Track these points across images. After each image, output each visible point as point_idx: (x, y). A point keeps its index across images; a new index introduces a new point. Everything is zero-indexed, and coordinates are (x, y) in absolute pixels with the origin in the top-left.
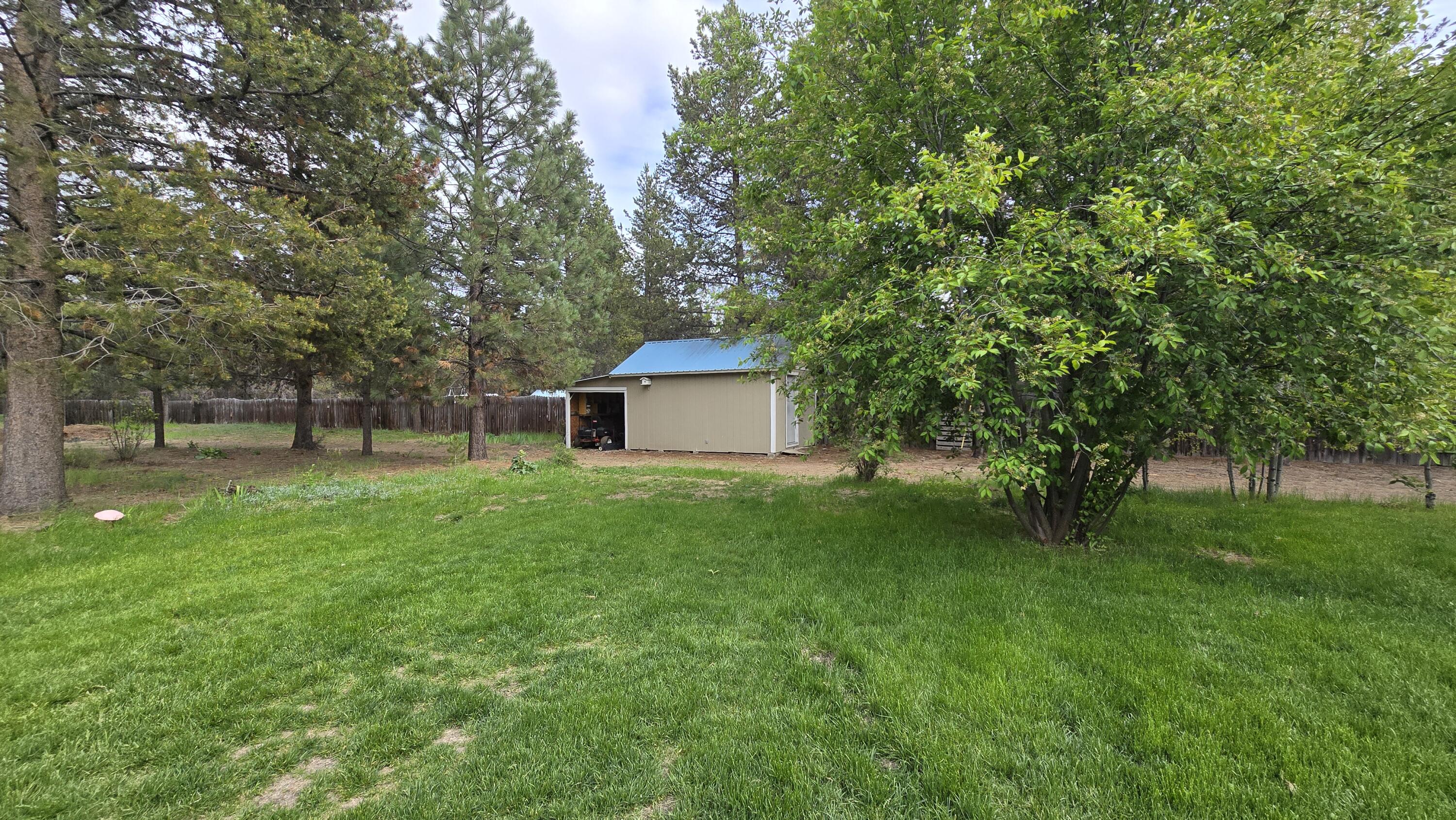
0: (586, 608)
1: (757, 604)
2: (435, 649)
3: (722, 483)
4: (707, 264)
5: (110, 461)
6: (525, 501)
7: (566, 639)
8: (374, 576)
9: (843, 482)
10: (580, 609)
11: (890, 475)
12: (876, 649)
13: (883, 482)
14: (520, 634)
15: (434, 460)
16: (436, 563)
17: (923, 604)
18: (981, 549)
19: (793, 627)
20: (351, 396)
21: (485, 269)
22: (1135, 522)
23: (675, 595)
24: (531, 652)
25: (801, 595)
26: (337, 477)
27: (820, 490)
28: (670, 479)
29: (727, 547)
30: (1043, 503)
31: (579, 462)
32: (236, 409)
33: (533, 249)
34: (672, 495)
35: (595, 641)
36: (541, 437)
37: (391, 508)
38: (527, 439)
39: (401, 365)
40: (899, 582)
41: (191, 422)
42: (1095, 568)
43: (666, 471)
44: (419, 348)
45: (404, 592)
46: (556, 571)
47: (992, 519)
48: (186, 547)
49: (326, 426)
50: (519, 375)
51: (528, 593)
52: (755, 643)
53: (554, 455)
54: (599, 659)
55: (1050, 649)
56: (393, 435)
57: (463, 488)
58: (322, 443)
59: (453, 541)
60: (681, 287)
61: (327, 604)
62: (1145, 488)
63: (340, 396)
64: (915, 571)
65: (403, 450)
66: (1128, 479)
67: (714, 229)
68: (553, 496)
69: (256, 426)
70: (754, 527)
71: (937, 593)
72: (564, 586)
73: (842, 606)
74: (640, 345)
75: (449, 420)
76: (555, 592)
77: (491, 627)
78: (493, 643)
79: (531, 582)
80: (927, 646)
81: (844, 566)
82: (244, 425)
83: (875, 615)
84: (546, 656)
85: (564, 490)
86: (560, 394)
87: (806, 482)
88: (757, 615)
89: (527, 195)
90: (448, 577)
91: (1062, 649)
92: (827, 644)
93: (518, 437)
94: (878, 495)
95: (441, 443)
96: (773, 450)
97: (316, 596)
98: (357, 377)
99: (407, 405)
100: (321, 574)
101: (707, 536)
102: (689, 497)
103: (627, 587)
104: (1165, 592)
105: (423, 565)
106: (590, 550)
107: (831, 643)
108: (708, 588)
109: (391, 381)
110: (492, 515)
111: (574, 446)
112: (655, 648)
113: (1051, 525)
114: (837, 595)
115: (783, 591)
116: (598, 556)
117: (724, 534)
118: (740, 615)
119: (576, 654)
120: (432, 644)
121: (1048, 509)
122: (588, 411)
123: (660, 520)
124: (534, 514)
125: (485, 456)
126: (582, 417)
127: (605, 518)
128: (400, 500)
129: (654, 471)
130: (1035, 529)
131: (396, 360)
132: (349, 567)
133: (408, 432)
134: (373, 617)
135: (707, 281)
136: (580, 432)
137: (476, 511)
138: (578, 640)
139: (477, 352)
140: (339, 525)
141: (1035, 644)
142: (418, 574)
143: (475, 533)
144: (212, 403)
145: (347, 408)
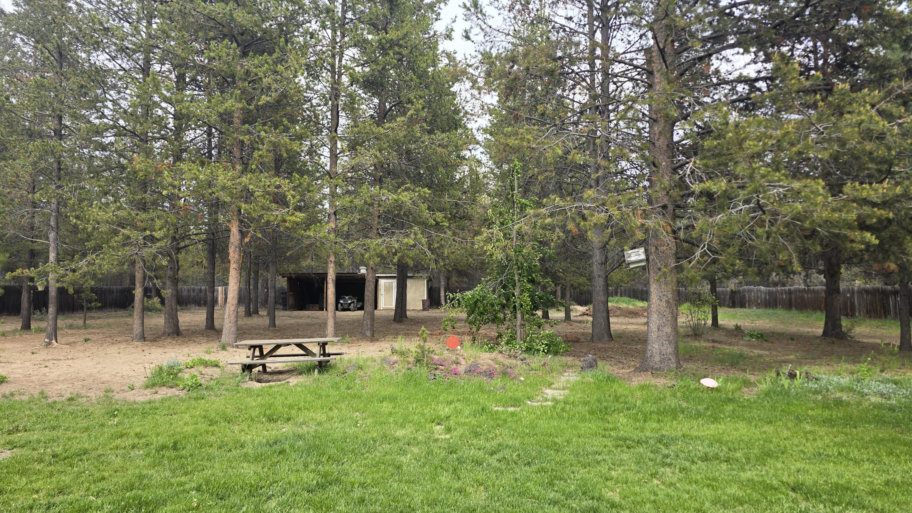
5: (689, 336)
20: (874, 284)
32: (763, 296)
41: (729, 306)
48: (770, 422)
49: (850, 316)
58: (852, 334)
63: (860, 284)
69: (780, 312)
82: (770, 311)
144: (744, 291)
145: (869, 297)
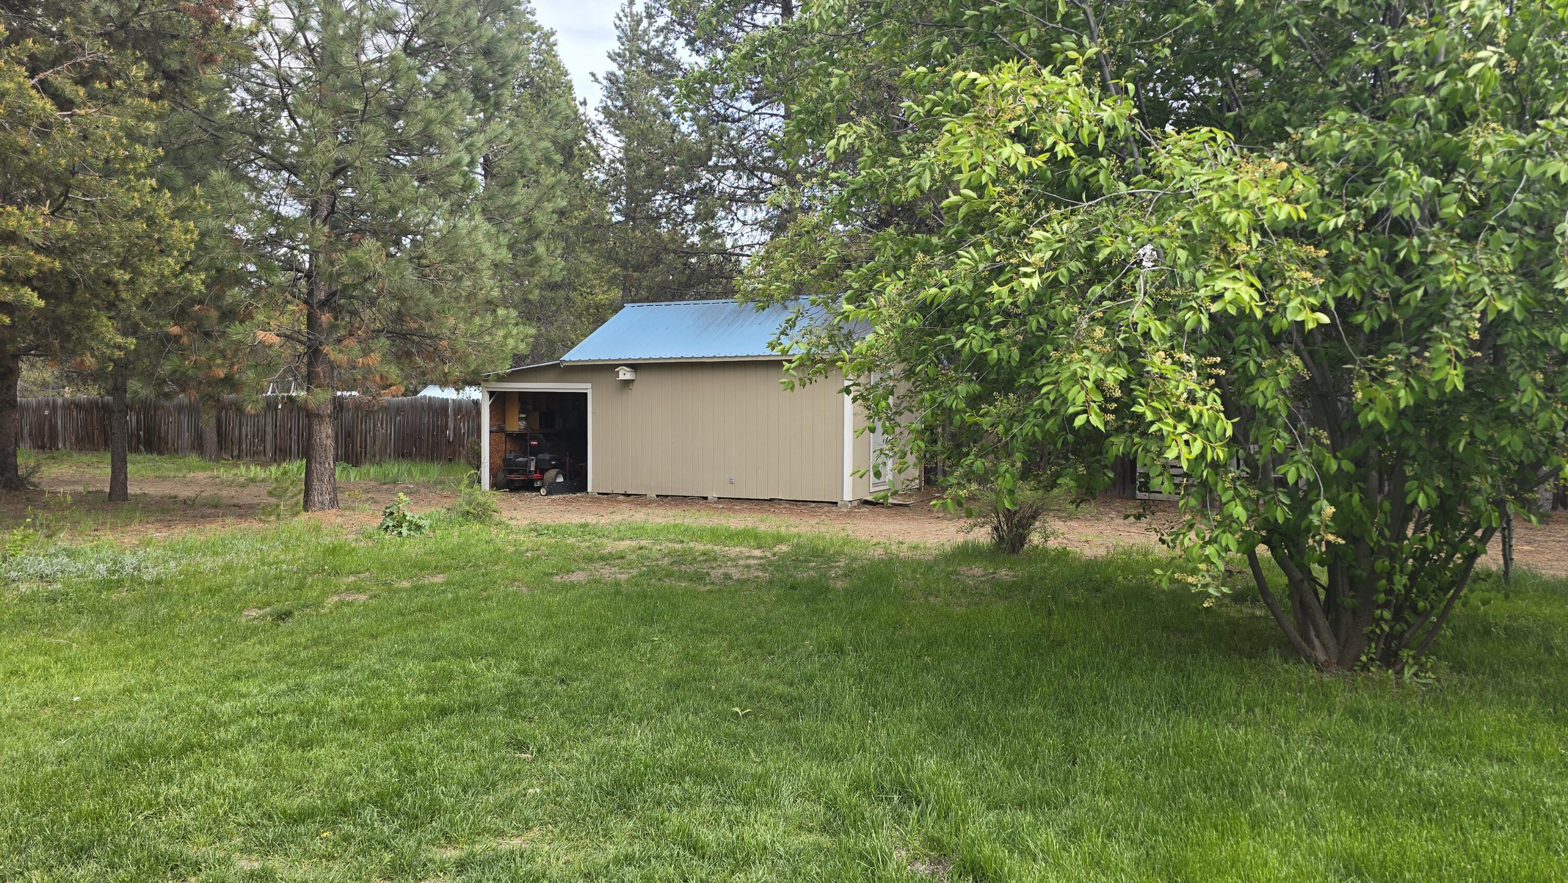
0: (514, 776)
1: (816, 770)
2: (245, 850)
3: (757, 553)
4: (734, 168)
6: (406, 584)
7: (478, 832)
8: (134, 720)
9: (967, 553)
10: (505, 777)
11: (1052, 544)
12: (1025, 852)
13: (1041, 554)
14: (395, 826)
15: (242, 511)
16: (242, 696)
17: (1107, 773)
18: (1212, 677)
19: (879, 811)
20: (91, 393)
21: (340, 169)
22: (1487, 632)
23: (675, 751)
24: (416, 854)
25: (895, 754)
26: (63, 539)
27: (930, 567)
28: (667, 546)
29: (764, 667)
30: (1322, 597)
31: (505, 516)
33: (428, 138)
34: (670, 575)
35: (531, 834)
36: (435, 471)
37: (162, 597)
38: (410, 474)
39: (185, 340)
40: (1067, 733)
42: (1415, 713)
43: (659, 531)
44: (219, 308)
45: (187, 748)
46: (461, 711)
47: (1232, 622)
49: (43, 447)
50: (398, 358)
51: (411, 750)
52: (812, 838)
53: (460, 502)
54: (537, 867)
55: (1331, 855)
56: (166, 465)
57: (294, 560)
58: (34, 479)
59: (277, 657)
60: (689, 209)
61: (49, 769)
62: (1506, 572)
63: (68, 392)
64: (1095, 714)
65: (185, 492)
66: (1471, 557)
67: (747, 106)
68: (457, 576)
70: (813, 633)
71: (1133, 754)
72: (476, 737)
73: (965, 775)
74: (617, 309)
75: (269, 438)
76: (460, 748)
77: (344, 811)
78: (347, 838)
79: (416, 730)
80: (1114, 847)
81: (969, 704)
83: (1025, 790)
84: (443, 862)
85: (476, 566)
86: (473, 393)
87: (904, 552)
88: (816, 790)
89: (418, 42)
90: (268, 721)
91: (1352, 855)
92: (939, 841)
93: (394, 468)
94: (1031, 578)
95: (253, 480)
96: (848, 496)
97: (28, 755)
98: (104, 359)
99: (192, 410)
100: (36, 715)
101: (731, 648)
102: (699, 577)
103: (586, 739)
104: (1538, 759)
105: (222, 700)
106: (524, 672)
107: (945, 839)
108: (733, 740)
109: (166, 368)
110: (346, 610)
111: (495, 485)
112: (637, 847)
113: (1337, 636)
114: (956, 755)
115: (862, 748)
116: (537, 684)
117: (760, 645)
118: (786, 789)
119: (498, 858)
120: (238, 841)
121: (1331, 606)
122: (522, 424)
123: (648, 619)
124: (424, 609)
125: (334, 503)
126: (510, 436)
127: (549, 615)
128: (180, 583)
129: (638, 532)
130: (1308, 641)
131: (175, 330)
132: (87, 702)
133: (193, 459)
134: (132, 793)
135: (733, 198)
136: (506, 461)
137: (318, 604)
138: (500, 833)
139: (325, 318)
140: (67, 628)
141: (1304, 846)
142: (213, 716)
143: (316, 642)
145: (82, 415)
